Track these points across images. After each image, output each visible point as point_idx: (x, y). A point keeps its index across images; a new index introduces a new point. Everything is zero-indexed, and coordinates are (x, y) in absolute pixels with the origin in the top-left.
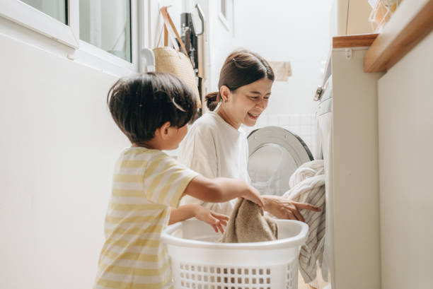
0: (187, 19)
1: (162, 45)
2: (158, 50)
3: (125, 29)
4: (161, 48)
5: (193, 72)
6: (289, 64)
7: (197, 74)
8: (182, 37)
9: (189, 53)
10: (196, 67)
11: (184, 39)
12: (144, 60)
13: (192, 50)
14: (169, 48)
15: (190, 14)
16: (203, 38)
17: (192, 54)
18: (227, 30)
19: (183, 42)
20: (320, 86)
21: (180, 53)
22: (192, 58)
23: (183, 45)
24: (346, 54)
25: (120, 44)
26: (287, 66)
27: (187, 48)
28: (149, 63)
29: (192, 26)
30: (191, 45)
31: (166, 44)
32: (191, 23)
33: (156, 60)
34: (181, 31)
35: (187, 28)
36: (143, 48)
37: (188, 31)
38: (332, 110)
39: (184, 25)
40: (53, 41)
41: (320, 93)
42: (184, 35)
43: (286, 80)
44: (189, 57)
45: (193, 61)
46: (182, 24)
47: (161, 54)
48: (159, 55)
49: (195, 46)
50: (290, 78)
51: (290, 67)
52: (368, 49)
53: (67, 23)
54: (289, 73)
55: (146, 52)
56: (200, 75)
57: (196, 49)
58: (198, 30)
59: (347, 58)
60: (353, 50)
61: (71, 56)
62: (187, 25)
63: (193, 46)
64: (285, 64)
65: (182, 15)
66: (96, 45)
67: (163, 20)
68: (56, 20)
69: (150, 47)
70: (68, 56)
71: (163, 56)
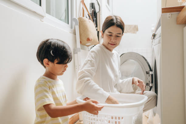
0: (92, 5)
1: (82, 16)
2: (80, 19)
3: (66, 10)
4: (81, 18)
5: (95, 29)
6: (137, 26)
7: (97, 30)
8: (90, 13)
9: (93, 20)
10: (97, 26)
11: (91, 14)
12: (74, 23)
13: (95, 19)
14: (85, 18)
15: (94, 3)
16: (99, 13)
17: (95, 21)
18: (110, 11)
19: (91, 15)
20: (154, 33)
21: (90, 20)
22: (95, 22)
23: (91, 17)
24: (168, 16)
25: (63, 16)
26: (136, 27)
27: (93, 18)
28: (76, 24)
29: (94, 9)
30: (94, 17)
31: (83, 16)
32: (94, 7)
33: (79, 23)
34: (90, 11)
35: (93, 9)
36: (73, 18)
37: (93, 11)
38: (161, 42)
39: (91, 8)
40: (34, 13)
41: (154, 36)
42: (91, 12)
43: (136, 33)
44: (94, 22)
45: (95, 24)
46: (90, 7)
47: (81, 21)
48: (80, 21)
49: (96, 17)
50: (137, 32)
51: (137, 27)
52: (179, 14)
53: (40, 5)
54: (137, 30)
55: (75, 19)
56: (98, 30)
57: (96, 18)
58: (97, 10)
59: (168, 18)
60: (171, 14)
61: (42, 20)
62: (92, 8)
63: (95, 17)
64: (135, 26)
65: (90, 4)
66: (53, 16)
67: (82, 6)
68: (36, 4)
69: (77, 17)
70: (41, 20)
71: (82, 21)
